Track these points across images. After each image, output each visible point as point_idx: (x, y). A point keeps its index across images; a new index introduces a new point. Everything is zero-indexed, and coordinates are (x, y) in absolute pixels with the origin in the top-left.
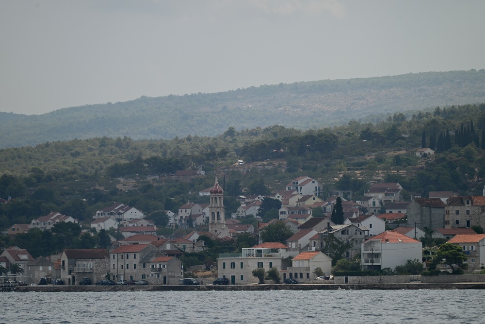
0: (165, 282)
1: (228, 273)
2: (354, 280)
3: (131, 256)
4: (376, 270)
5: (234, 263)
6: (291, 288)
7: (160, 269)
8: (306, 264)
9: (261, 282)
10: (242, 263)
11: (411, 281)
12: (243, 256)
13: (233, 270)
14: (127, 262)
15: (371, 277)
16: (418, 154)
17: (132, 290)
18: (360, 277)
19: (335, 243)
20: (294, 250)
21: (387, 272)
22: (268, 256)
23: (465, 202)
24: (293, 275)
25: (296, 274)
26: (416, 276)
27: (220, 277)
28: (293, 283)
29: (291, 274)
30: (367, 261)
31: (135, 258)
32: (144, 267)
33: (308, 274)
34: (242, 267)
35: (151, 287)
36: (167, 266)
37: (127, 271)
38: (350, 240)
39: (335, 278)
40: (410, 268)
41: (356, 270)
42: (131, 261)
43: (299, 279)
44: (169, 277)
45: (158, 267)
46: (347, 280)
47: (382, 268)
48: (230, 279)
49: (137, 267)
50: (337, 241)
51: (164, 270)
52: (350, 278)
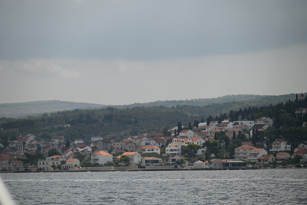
0: (18, 170)
1: (42, 166)
2: (89, 169)
3: (4, 160)
4: (97, 165)
5: (44, 163)
6: (66, 171)
7: (16, 165)
8: (71, 163)
9: (54, 169)
10: (47, 163)
11: (111, 168)
12: (47, 160)
13: (43, 165)
14: (3, 162)
15: (96, 167)
16: (65, 126)
17: (6, 172)
18: (92, 168)
19: (80, 155)
20: (64, 158)
21: (101, 165)
22: (56, 160)
23: (120, 141)
24: (67, 167)
25: (68, 167)
26: (112, 167)
27: (39, 167)
28: (66, 169)
29: (66, 167)
30: (93, 162)
31: (6, 161)
32: (10, 164)
33: (72, 166)
34: (47, 164)
35: (13, 171)
36: (19, 164)
37: (3, 166)
38: (85, 154)
39: (82, 168)
40: (109, 164)
41: (89, 165)
42: (4, 162)
43: (69, 168)
44: (19, 168)
45: (15, 164)
46: (87, 168)
47: (99, 164)
48: (42, 168)
49: (7, 164)
50: (81, 155)
51: (17, 165)
52: (88, 168)
